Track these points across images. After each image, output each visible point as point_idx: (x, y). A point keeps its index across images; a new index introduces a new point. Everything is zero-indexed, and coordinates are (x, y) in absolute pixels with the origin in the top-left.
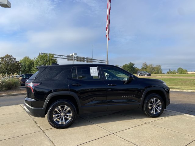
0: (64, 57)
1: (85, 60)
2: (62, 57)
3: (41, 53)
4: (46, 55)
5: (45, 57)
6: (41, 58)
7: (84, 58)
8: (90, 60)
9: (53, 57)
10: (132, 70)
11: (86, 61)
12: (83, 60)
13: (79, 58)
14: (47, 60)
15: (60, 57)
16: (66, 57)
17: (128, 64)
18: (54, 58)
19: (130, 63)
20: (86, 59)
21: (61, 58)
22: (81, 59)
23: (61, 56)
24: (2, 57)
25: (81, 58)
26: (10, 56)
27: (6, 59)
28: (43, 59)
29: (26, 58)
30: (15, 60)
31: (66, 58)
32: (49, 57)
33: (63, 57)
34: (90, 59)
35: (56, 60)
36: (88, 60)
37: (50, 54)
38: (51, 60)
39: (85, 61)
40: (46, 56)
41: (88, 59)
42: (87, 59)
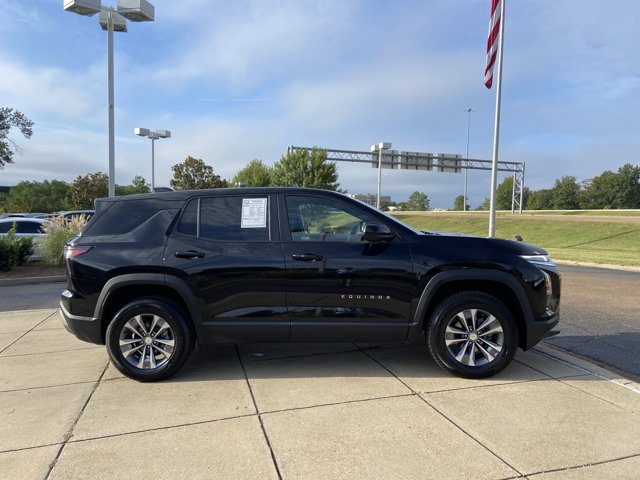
0: (363, 157)
1: (435, 162)
2: (354, 156)
3: (293, 148)
4: (303, 154)
5: (299, 158)
6: (288, 164)
7: (429, 158)
8: (452, 164)
9: (324, 158)
10: (631, 193)
11: (438, 166)
12: (425, 162)
13: (411, 157)
14: (305, 168)
15: (349, 158)
16: (370, 158)
17: (616, 171)
18: (328, 162)
19: (627, 167)
20: (439, 158)
21: (353, 161)
22: (420, 161)
23: (353, 152)
24: (176, 166)
25: (418, 157)
26: (196, 161)
27: (187, 170)
28: (295, 167)
29: (253, 164)
30: (210, 173)
31: (367, 159)
32: (313, 159)
33: (359, 155)
34: (450, 159)
35: (332, 167)
36: (445, 162)
37: (315, 150)
38: (319, 168)
39: (435, 168)
40: (303, 156)
41: (447, 159)
42: (442, 158)
